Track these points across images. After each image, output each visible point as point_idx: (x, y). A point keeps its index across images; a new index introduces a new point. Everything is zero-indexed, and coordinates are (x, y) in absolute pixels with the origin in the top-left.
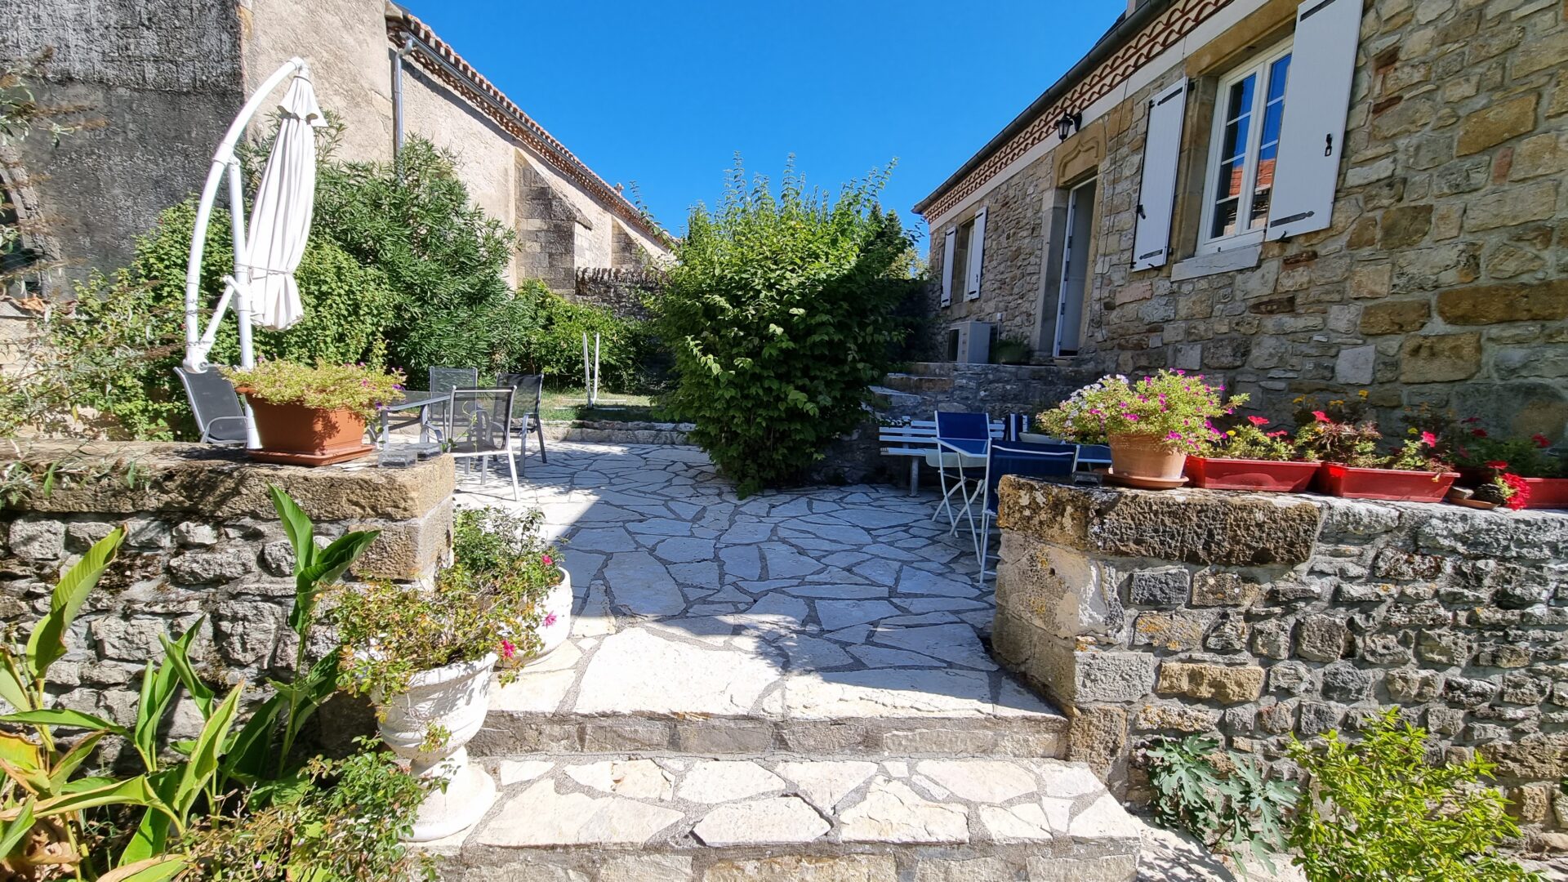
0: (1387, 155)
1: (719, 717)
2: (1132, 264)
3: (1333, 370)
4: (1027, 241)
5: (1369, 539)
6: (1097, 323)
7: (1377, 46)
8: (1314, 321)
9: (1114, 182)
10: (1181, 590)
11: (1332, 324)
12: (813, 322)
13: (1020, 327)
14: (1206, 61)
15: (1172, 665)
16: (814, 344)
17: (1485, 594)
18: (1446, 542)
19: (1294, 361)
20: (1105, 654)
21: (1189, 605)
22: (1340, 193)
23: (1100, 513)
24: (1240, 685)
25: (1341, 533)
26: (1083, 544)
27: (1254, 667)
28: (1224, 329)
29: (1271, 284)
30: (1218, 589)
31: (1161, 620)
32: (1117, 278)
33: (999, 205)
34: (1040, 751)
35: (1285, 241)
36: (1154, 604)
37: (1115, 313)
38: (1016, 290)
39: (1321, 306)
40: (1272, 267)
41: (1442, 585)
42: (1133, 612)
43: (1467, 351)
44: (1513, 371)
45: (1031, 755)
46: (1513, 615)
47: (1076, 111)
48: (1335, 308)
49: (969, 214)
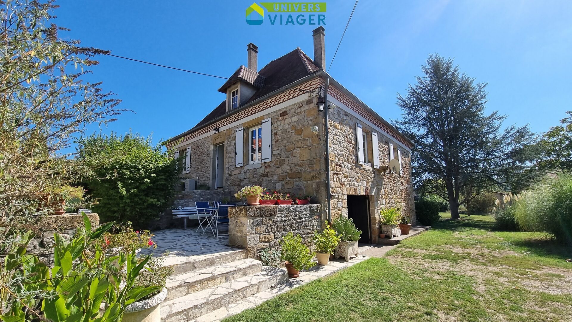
0: (278, 150)
1: (180, 264)
2: (235, 165)
3: (275, 187)
4: (206, 157)
5: (284, 211)
6: (228, 179)
7: (274, 131)
8: (271, 178)
9: (229, 146)
10: (261, 222)
11: (274, 179)
12: (158, 178)
13: (205, 181)
14: (246, 125)
15: (261, 236)
16: (158, 185)
17: (298, 218)
18: (292, 210)
19: (269, 186)
20: (251, 236)
21: (263, 225)
22: (272, 155)
23: (249, 210)
24: (271, 238)
25: (281, 210)
26: (246, 216)
27: (272, 234)
28: (256, 180)
29: (264, 171)
30: (266, 221)
31: (259, 228)
32: (232, 168)
33: (195, 147)
34: (243, 258)
35: (265, 163)
36: (258, 225)
37: (232, 177)
38: (203, 171)
39: (272, 176)
40: (263, 168)
41: (293, 217)
42: (255, 227)
43: (292, 183)
44: (298, 186)
45: (241, 259)
46: (301, 220)
47: (217, 127)
48: (274, 176)
49: (184, 148)
